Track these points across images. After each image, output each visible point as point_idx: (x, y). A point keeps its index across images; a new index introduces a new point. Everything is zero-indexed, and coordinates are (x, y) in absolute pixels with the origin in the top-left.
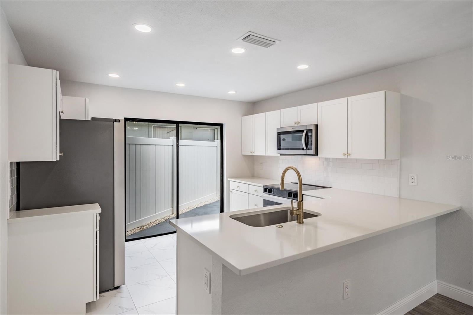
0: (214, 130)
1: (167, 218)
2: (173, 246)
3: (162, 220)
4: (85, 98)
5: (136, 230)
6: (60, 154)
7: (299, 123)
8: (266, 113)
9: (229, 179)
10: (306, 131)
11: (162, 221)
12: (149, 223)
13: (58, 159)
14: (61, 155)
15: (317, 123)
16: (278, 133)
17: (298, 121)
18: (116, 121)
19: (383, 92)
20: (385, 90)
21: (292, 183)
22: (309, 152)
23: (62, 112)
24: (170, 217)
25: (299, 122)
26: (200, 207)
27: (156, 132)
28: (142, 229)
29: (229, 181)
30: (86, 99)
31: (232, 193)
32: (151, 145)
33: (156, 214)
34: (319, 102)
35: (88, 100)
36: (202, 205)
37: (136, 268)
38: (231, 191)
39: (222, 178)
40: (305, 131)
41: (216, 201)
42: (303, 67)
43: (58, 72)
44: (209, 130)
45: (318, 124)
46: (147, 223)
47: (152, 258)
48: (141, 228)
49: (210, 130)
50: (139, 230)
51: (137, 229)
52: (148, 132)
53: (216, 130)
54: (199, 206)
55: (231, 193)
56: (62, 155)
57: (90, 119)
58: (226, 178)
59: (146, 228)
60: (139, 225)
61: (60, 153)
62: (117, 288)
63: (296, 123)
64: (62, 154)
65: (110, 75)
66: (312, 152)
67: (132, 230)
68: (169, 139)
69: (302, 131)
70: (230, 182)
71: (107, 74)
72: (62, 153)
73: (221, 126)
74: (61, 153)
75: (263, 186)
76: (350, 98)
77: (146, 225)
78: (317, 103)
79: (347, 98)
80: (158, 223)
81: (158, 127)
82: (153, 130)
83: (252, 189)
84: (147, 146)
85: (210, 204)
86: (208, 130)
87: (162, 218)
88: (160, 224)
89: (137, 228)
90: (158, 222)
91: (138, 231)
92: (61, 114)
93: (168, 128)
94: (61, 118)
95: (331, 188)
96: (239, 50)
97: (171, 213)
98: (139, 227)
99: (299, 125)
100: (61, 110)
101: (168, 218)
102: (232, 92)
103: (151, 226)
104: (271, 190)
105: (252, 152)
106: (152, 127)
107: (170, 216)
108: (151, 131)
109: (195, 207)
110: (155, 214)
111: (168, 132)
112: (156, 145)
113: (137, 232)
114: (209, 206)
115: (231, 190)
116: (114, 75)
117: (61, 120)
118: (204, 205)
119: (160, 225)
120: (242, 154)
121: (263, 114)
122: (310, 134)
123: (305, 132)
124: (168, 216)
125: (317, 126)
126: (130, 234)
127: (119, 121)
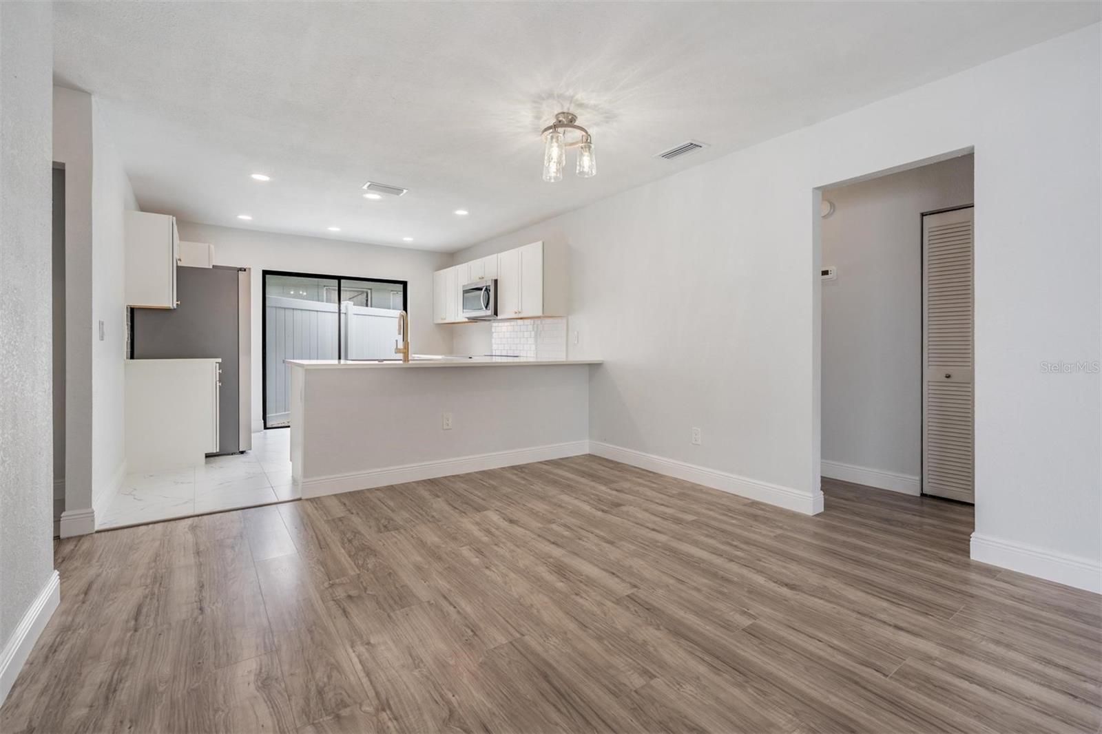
4: (209, 245)
6: (177, 303)
10: (485, 287)
13: (175, 306)
15: (496, 278)
16: (463, 291)
17: (478, 277)
18: (240, 269)
23: (180, 260)
35: (212, 247)
43: (174, 218)
45: (498, 279)
57: (211, 267)
61: (177, 300)
62: (242, 453)
63: (476, 279)
64: (179, 303)
69: (480, 289)
73: (405, 284)
74: (179, 300)
78: (496, 255)
92: (178, 262)
94: (179, 265)
96: (374, 196)
99: (479, 281)
100: (178, 258)
105: (442, 319)
117: (177, 267)
120: (434, 322)
123: (484, 289)
125: (496, 281)
127: (245, 270)
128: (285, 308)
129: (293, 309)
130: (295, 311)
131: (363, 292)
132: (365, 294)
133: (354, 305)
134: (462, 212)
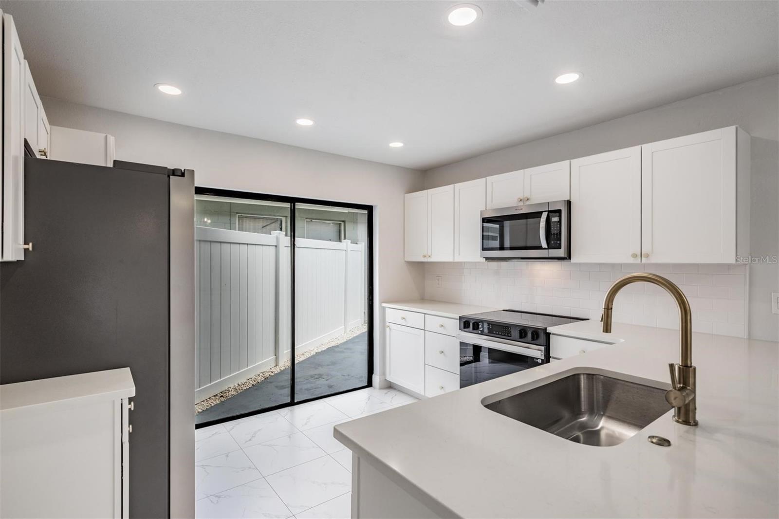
0: (340, 224)
1: (267, 375)
2: (290, 437)
3: (260, 379)
4: (104, 135)
5: (212, 401)
6: (26, 246)
7: (528, 199)
8: (455, 185)
9: (384, 305)
10: (547, 212)
11: (259, 381)
12: (236, 385)
14: (28, 249)
15: (569, 199)
16: (483, 219)
17: (525, 196)
18: (174, 172)
19: (733, 128)
20: (737, 126)
21: (504, 310)
22: (554, 253)
24: (272, 372)
25: (528, 197)
26: (322, 351)
27: (242, 225)
28: (223, 399)
29: (384, 308)
30: (107, 136)
31: (390, 329)
32: (239, 244)
33: (249, 368)
34: (572, 159)
35: (111, 139)
36: (324, 348)
37: (219, 497)
38: (388, 326)
39: (370, 303)
40: (544, 213)
41: (345, 340)
42: (567, 79)
44: (332, 225)
45: (571, 200)
46: (232, 386)
47: (250, 468)
48: (221, 397)
49: (333, 223)
50: (217, 401)
51: (214, 398)
52: (229, 224)
53: (343, 224)
54: (320, 351)
55: (388, 329)
56: (31, 249)
58: (379, 301)
59: (230, 397)
60: (217, 392)
61: (25, 244)
63: (521, 200)
64: (30, 246)
65: (160, 88)
66: (561, 253)
67: (203, 401)
68: (271, 234)
69: (538, 215)
70: (387, 309)
71: (154, 87)
72: (31, 244)
73: (370, 209)
74: (28, 244)
75: (460, 317)
76: (647, 147)
77: (230, 389)
78: (568, 161)
79: (640, 146)
80: (253, 385)
81: (246, 217)
82: (239, 222)
83: (433, 323)
84: (232, 245)
85: (337, 346)
86: (330, 223)
87: (259, 375)
88: (257, 387)
89: (215, 396)
90: (251, 382)
91: (215, 403)
93: (263, 218)
95: (588, 319)
97: (274, 365)
98: (216, 395)
99: (528, 203)
101: (270, 375)
102: (397, 145)
103: (239, 392)
104: (478, 326)
105: (425, 256)
106: (237, 216)
107: (273, 370)
108: (235, 223)
109: (313, 353)
110: (246, 369)
111: (265, 226)
112: (248, 244)
113: (214, 405)
114: (336, 349)
115: (388, 324)
116: (169, 90)
118: (327, 347)
119: (256, 389)
120: (406, 260)
121: (449, 188)
122: (555, 219)
123: (544, 215)
124: (269, 370)
125: (569, 203)
126: (200, 411)
127: (183, 175)
131: (277, 220)
132: (279, 222)
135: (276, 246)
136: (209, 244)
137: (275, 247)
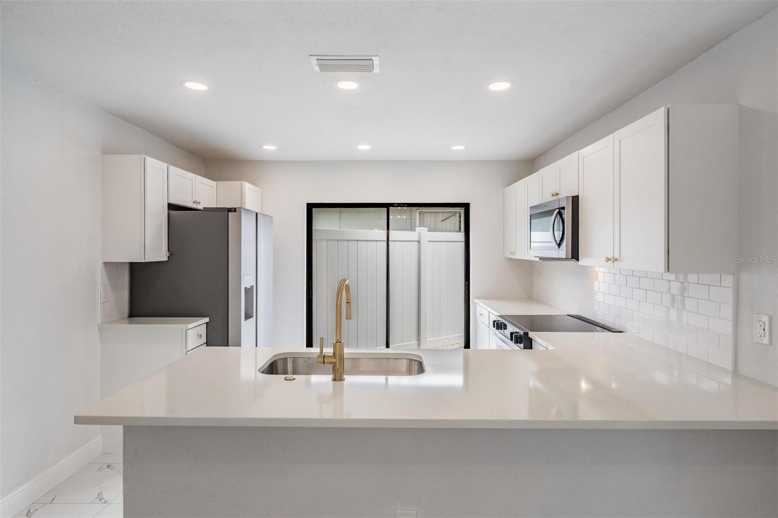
7: (558, 194)
8: (526, 178)
10: (558, 210)
15: (576, 194)
16: (530, 216)
17: (555, 191)
18: (230, 210)
19: (663, 110)
25: (557, 192)
29: (476, 304)
30: (242, 182)
38: (478, 322)
40: (556, 210)
45: (579, 196)
58: (473, 297)
63: (553, 195)
64: (170, 253)
65: (264, 147)
68: (415, 231)
71: (261, 146)
73: (466, 206)
78: (577, 152)
79: (613, 134)
82: (419, 217)
96: (348, 85)
99: (558, 197)
105: (512, 253)
106: (418, 213)
111: (444, 220)
115: (477, 320)
120: (505, 256)
125: (575, 200)
128: (348, 240)
129: (357, 241)
130: (359, 242)
133: (428, 231)
134: (500, 86)
135: (419, 241)
136: (347, 242)
137: (417, 242)
